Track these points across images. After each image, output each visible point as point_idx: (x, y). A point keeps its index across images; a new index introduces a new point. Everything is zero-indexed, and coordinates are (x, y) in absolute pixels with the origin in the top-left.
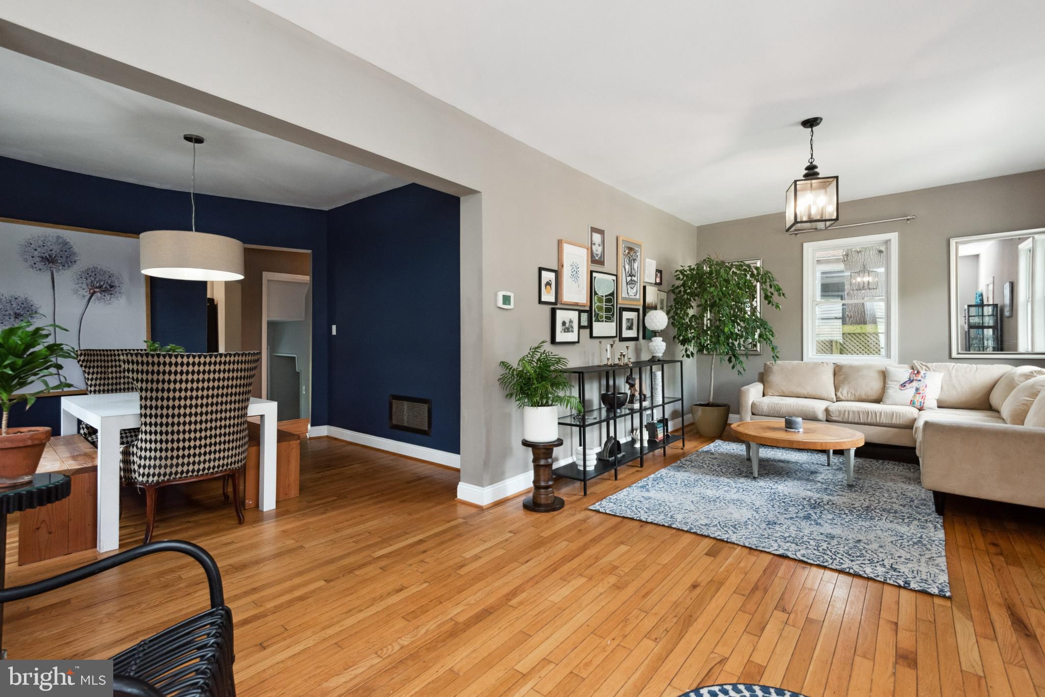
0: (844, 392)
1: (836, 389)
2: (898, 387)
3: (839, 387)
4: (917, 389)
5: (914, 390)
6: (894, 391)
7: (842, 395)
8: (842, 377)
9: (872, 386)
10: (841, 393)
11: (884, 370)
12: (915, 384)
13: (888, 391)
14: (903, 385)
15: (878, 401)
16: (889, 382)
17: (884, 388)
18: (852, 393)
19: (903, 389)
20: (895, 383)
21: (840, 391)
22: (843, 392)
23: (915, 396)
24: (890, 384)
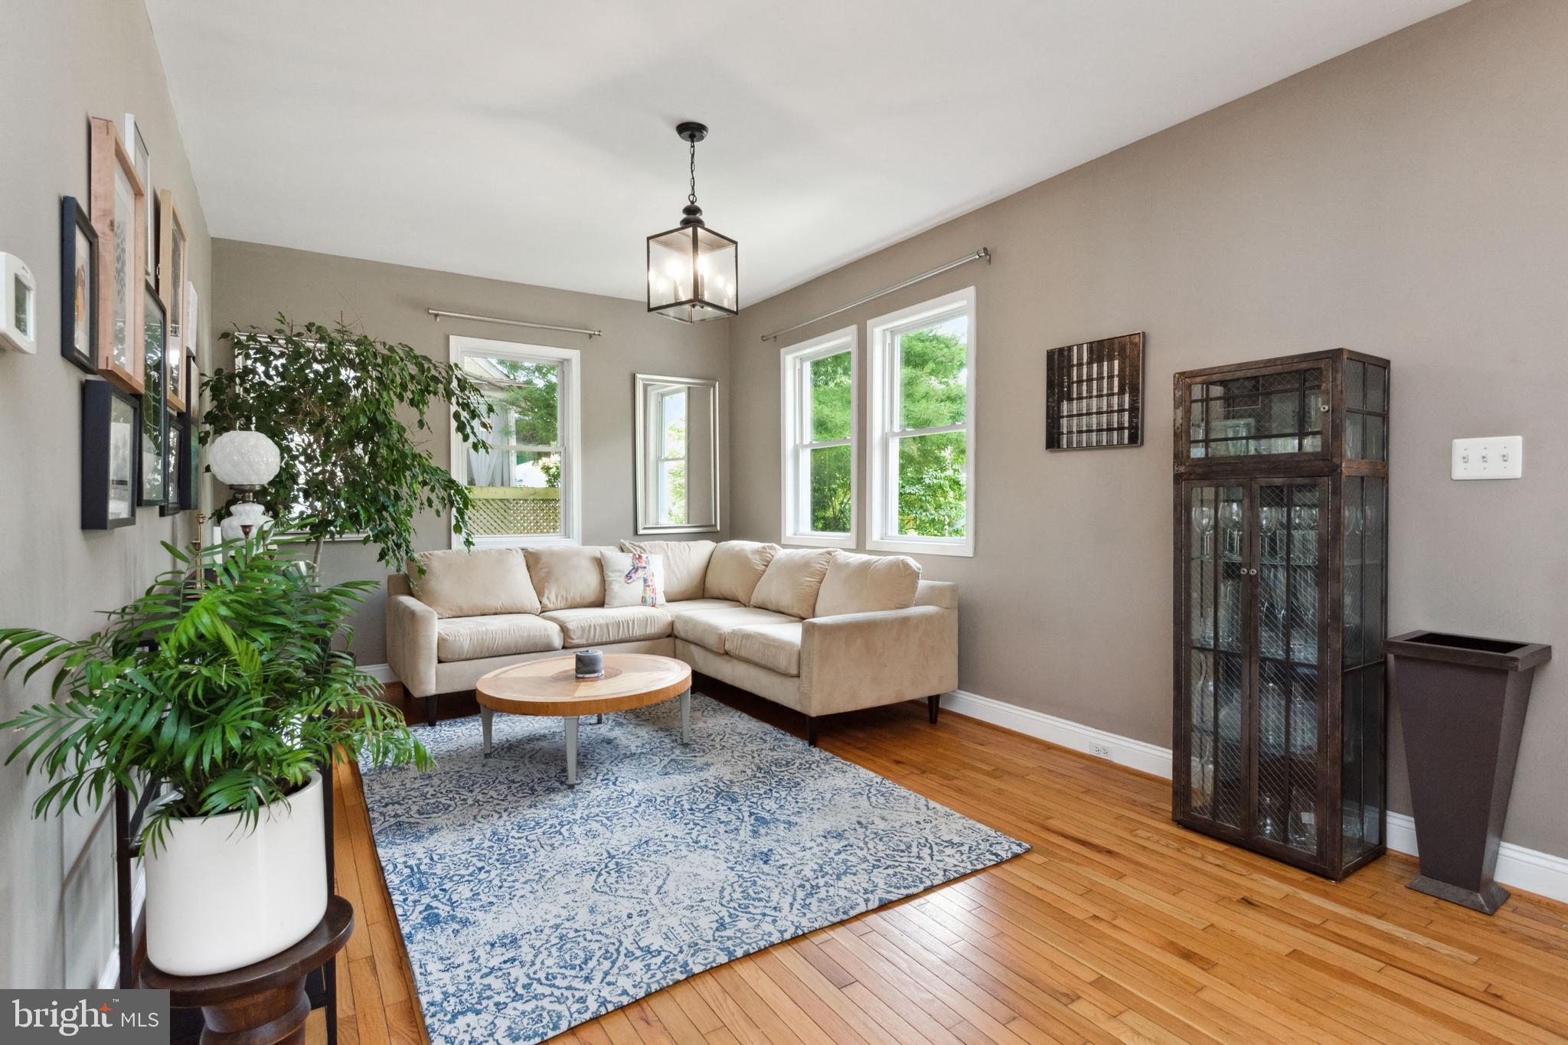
0: (552, 597)
1: (540, 593)
2: (622, 579)
3: (543, 588)
4: (645, 580)
5: (641, 581)
6: (618, 587)
7: (550, 601)
8: (542, 573)
9: (587, 583)
10: (548, 598)
11: (599, 556)
12: (640, 573)
13: (612, 586)
14: (628, 576)
15: (600, 603)
16: (610, 574)
17: (603, 582)
18: (562, 597)
19: (629, 581)
20: (618, 574)
21: (546, 595)
22: (550, 596)
23: (645, 590)
24: (612, 576)
